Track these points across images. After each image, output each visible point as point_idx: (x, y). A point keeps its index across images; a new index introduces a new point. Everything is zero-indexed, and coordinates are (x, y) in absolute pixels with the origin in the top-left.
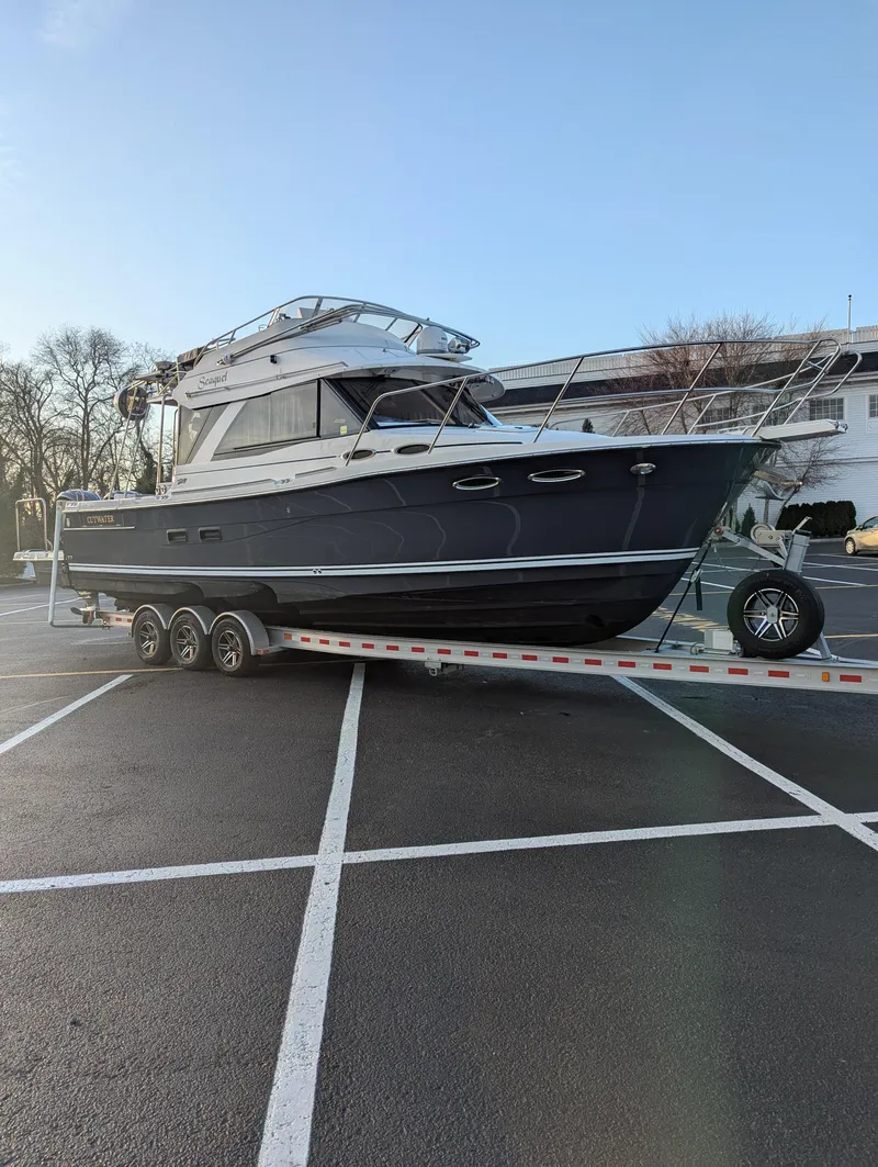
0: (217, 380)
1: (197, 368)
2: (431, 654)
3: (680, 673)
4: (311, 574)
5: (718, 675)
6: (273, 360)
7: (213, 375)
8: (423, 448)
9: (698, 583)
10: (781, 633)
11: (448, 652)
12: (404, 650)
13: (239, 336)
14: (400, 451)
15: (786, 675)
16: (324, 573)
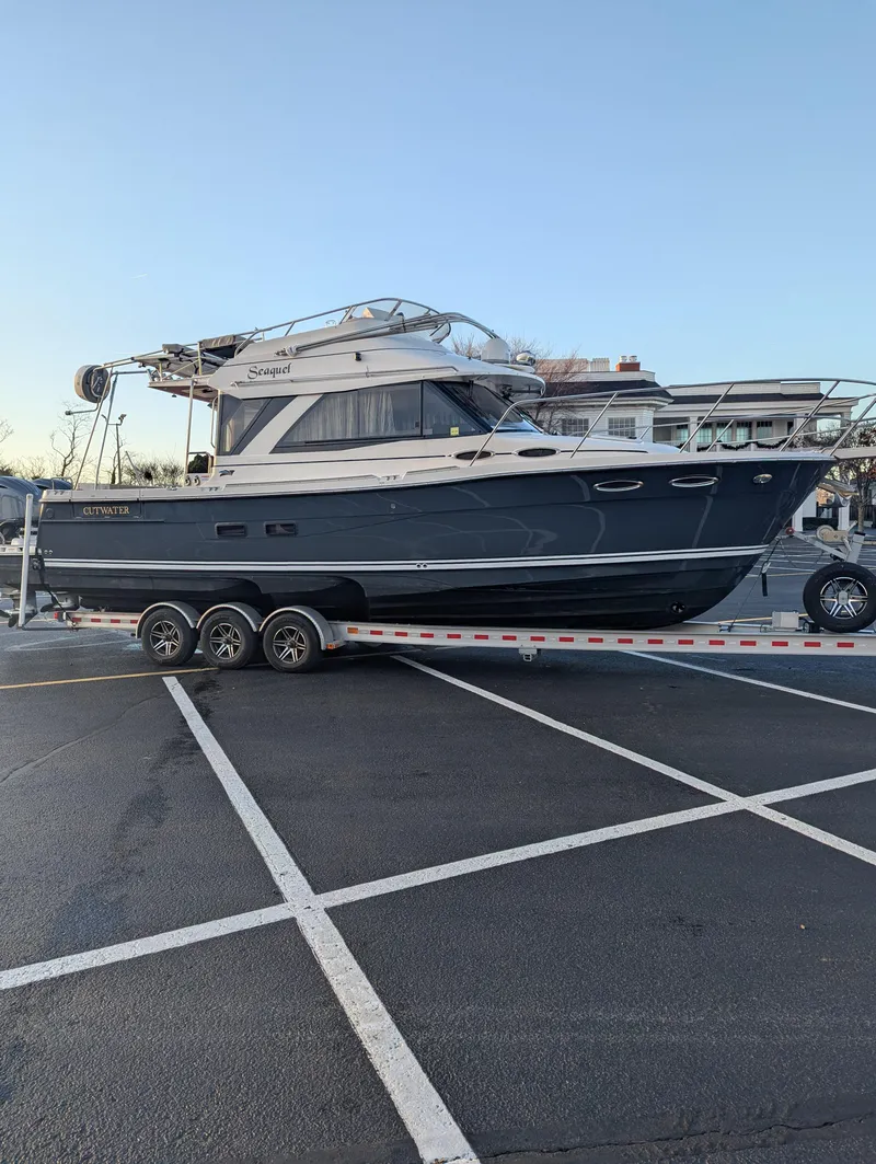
0: (274, 372)
1: (238, 357)
2: (525, 642)
3: (764, 647)
4: (415, 568)
5: (796, 647)
6: (359, 358)
7: (271, 366)
8: (552, 452)
9: (764, 575)
10: (851, 611)
11: (542, 639)
12: (495, 639)
13: (298, 329)
14: (522, 453)
15: (851, 645)
16: (429, 567)
